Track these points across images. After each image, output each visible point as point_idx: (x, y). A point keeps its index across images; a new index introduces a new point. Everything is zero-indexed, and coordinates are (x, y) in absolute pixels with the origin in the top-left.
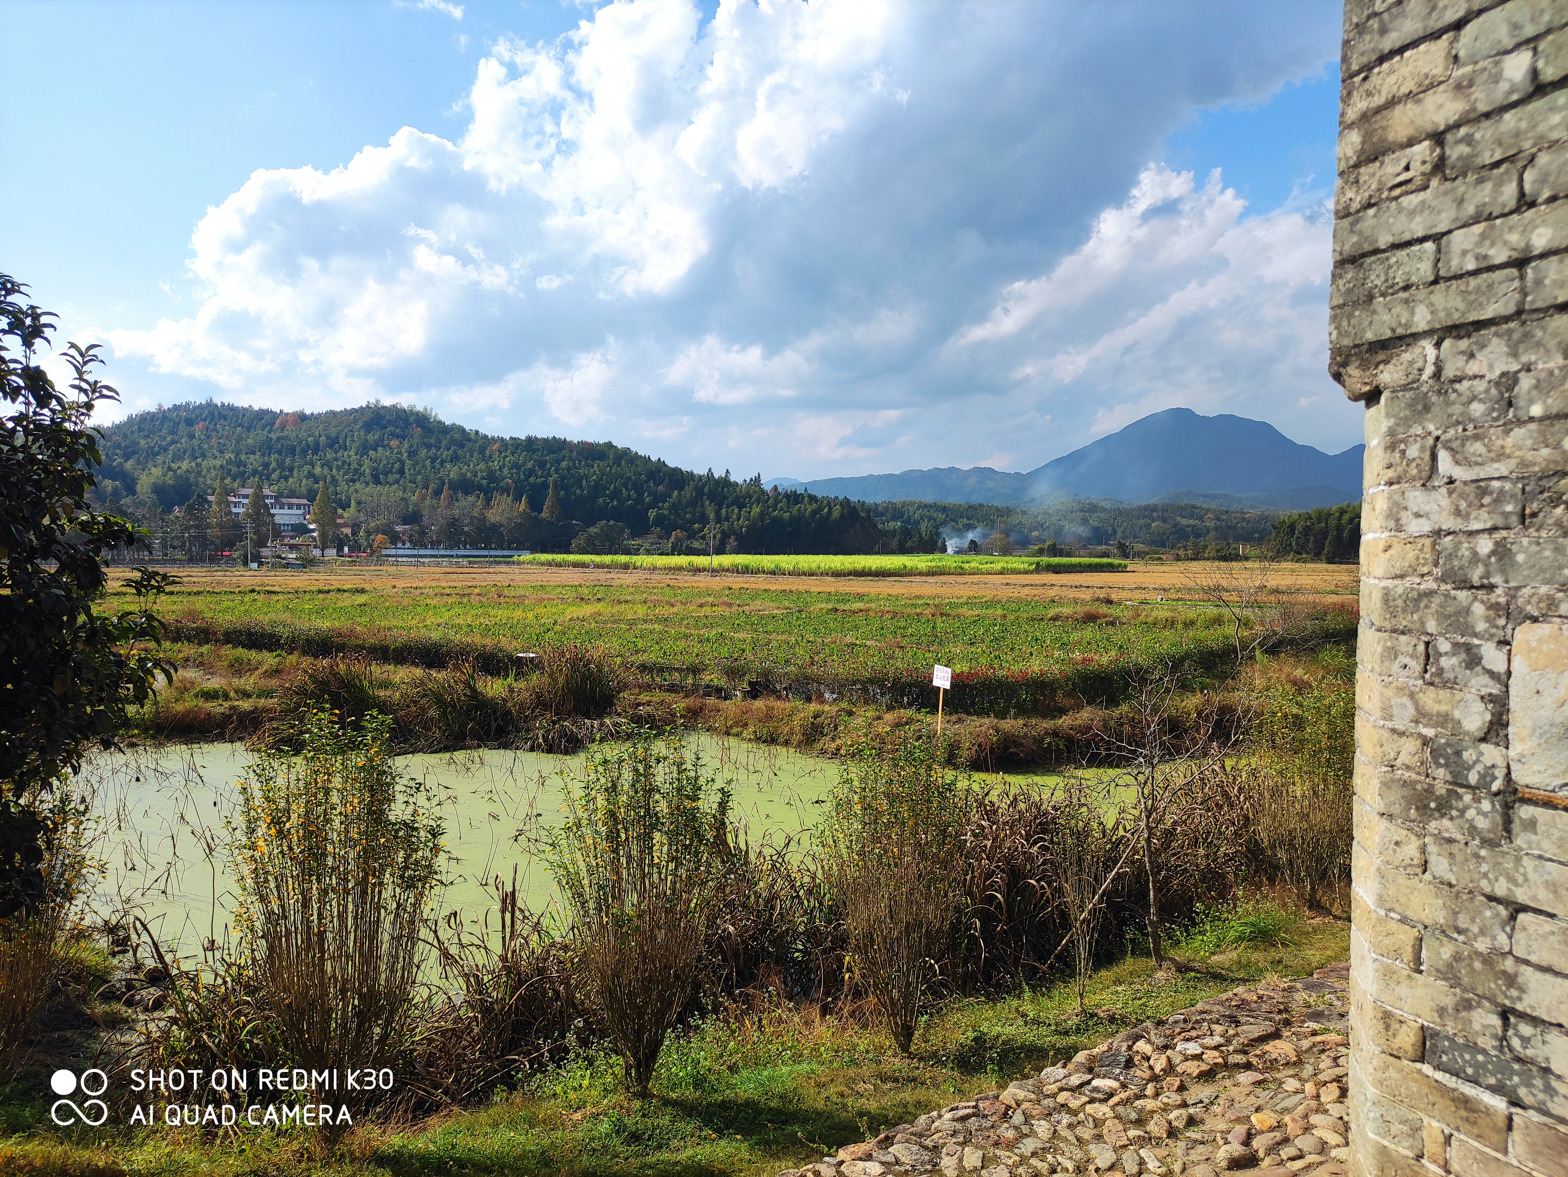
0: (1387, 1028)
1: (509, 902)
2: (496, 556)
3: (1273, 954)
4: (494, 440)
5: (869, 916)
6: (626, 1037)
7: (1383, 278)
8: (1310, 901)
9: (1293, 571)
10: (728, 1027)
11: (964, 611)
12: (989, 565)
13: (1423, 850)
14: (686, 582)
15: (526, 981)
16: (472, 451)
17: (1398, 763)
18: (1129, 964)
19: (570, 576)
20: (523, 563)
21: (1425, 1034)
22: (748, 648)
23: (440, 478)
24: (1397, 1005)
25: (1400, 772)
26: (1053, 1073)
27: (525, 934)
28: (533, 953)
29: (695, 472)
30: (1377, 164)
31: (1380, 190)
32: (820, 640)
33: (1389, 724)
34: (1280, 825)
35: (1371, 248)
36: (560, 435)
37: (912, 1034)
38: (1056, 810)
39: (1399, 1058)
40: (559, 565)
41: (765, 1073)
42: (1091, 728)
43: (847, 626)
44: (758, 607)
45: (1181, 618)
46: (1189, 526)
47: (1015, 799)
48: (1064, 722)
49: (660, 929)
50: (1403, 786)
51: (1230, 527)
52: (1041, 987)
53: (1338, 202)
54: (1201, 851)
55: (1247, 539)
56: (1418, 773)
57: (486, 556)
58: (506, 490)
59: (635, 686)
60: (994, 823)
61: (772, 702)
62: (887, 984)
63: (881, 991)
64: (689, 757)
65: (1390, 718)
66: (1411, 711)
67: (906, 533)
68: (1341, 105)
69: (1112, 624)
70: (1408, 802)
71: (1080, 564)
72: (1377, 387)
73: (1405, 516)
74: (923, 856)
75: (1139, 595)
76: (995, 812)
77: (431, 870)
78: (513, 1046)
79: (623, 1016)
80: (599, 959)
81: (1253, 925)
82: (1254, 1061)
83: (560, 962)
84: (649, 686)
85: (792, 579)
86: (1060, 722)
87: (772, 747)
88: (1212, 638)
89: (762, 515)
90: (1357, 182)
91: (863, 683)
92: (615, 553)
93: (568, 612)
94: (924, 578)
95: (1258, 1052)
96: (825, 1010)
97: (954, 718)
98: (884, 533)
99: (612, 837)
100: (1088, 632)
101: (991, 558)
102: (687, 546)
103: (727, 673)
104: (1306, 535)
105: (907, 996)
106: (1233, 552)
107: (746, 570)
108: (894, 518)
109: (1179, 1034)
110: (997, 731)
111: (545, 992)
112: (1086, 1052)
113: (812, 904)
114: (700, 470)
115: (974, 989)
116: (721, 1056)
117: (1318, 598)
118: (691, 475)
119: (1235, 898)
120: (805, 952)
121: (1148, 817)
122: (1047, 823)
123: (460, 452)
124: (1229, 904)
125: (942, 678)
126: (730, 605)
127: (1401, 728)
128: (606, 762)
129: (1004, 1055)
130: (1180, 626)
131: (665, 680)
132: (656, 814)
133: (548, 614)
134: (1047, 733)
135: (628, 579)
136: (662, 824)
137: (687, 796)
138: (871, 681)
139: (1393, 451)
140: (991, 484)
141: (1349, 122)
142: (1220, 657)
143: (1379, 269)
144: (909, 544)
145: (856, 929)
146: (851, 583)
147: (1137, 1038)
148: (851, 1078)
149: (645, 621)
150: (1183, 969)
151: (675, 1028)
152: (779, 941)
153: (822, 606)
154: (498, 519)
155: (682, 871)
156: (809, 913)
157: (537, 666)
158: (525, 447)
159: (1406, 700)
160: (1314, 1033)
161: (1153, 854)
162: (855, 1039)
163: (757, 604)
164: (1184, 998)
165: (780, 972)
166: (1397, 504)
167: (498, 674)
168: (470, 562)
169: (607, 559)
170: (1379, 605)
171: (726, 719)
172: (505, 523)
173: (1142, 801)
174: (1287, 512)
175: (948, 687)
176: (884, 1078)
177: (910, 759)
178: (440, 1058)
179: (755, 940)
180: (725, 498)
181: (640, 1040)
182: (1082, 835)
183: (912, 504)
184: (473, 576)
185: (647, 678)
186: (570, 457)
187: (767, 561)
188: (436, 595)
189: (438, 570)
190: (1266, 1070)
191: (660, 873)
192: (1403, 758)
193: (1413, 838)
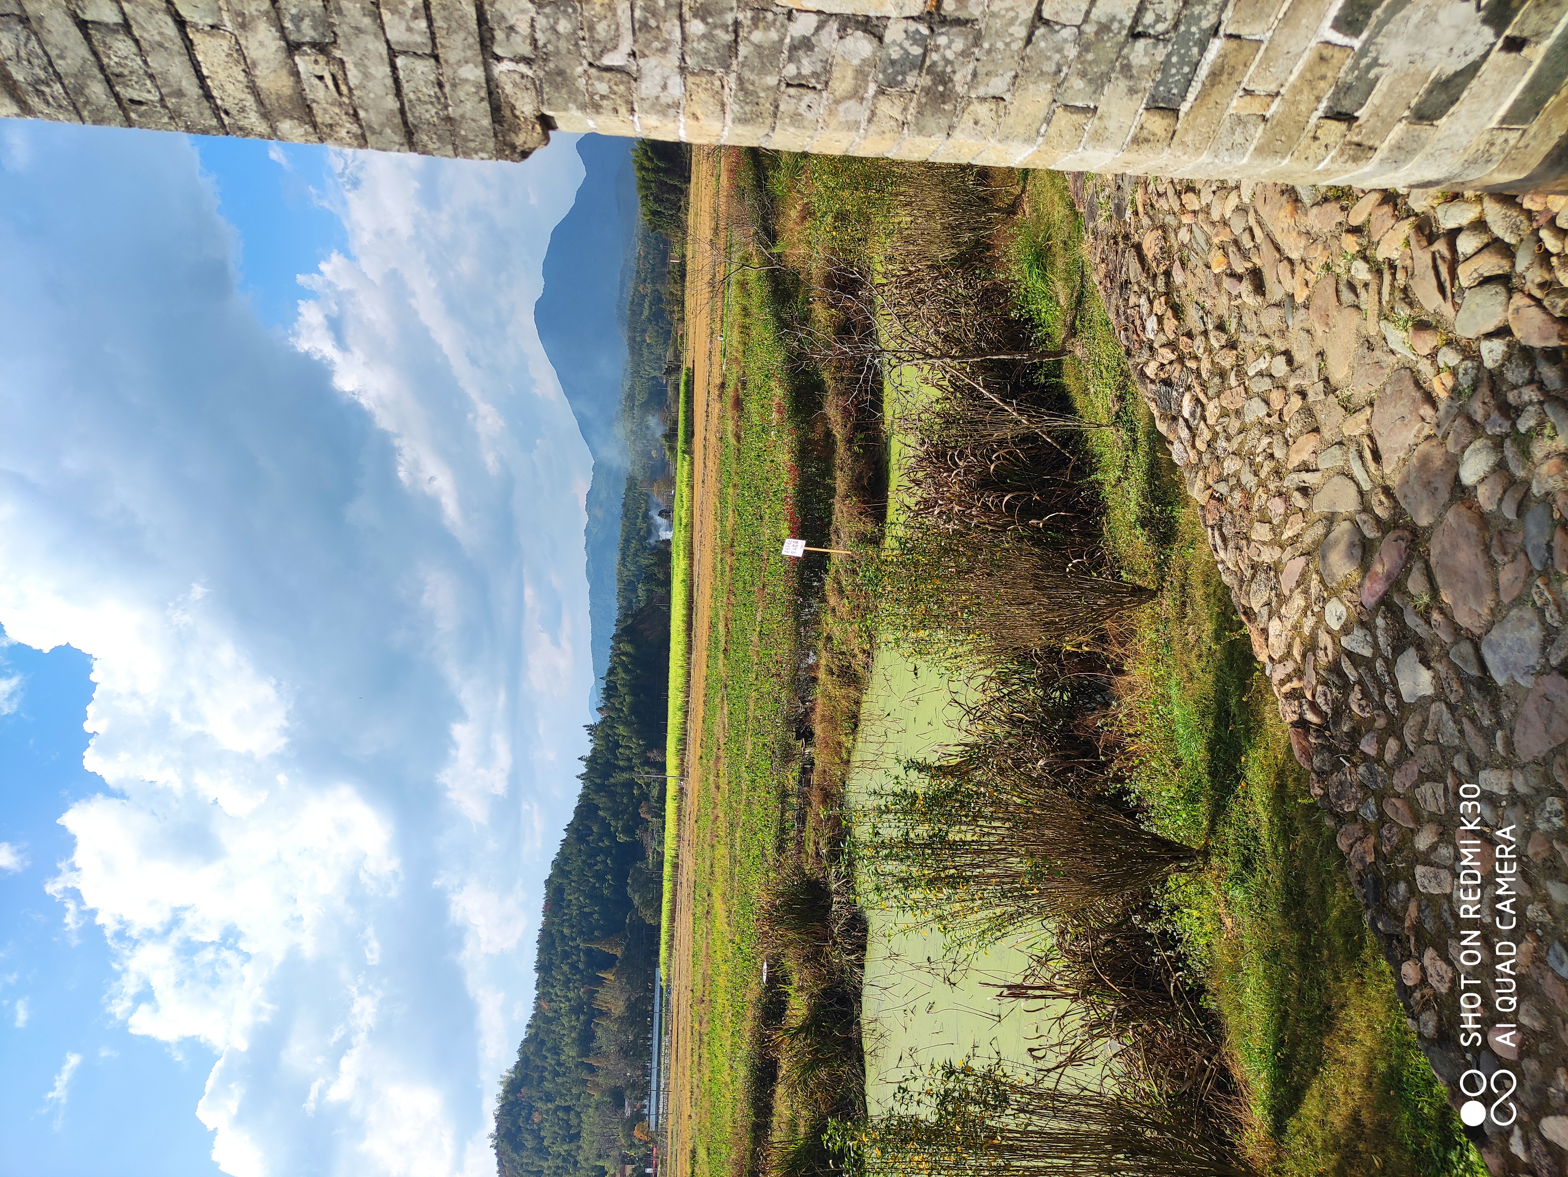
0: (1147, 141)
1: (1017, 991)
2: (661, 1004)
3: (1058, 249)
4: (538, 1007)
5: (1027, 625)
6: (1148, 872)
7: (430, 106)
8: (1008, 214)
9: (696, 214)
10: (1136, 767)
11: (729, 525)
12: (684, 499)
13: (982, 99)
14: (693, 803)
15: (1096, 974)
16: (549, 1032)
17: (900, 118)
18: (1068, 380)
19: (683, 926)
20: (668, 975)
21: (1153, 107)
22: (762, 740)
23: (576, 1066)
24: (1126, 131)
25: (909, 117)
26: (1178, 453)
27: (1050, 975)
28: (1069, 966)
29: (580, 792)
30: (314, 105)
31: (340, 105)
32: (756, 667)
33: (864, 124)
34: (938, 237)
35: (399, 116)
36: (536, 935)
37: (1140, 587)
38: (924, 442)
39: (1174, 132)
40: (672, 937)
41: (1181, 731)
42: (845, 408)
43: (741, 640)
44: (721, 730)
45: (739, 319)
46: (651, 308)
47: (913, 481)
48: (839, 433)
49: (1044, 835)
50: (922, 115)
51: (653, 271)
52: (1091, 463)
53: (350, 145)
54: (963, 310)
55: (664, 256)
56: (911, 100)
57: (661, 1016)
58: (592, 994)
59: (799, 858)
60: (936, 502)
61: (816, 717)
62: (1093, 610)
63: (1099, 616)
64: (873, 802)
65: (857, 123)
66: (852, 104)
67: (650, 578)
68: (252, 137)
69: (744, 383)
70: (937, 111)
71: (686, 412)
72: (537, 118)
73: (665, 99)
74: (970, 570)
75: (717, 358)
76: (926, 501)
77: (988, 1076)
78: (1160, 989)
79: (1129, 874)
80: (1075, 898)
81: (1031, 266)
82: (1162, 268)
83: (1077, 938)
84: (799, 843)
85: (693, 694)
86: (838, 436)
87: (862, 717)
88: (759, 291)
89: (626, 724)
90: (331, 126)
91: (799, 625)
92: (661, 877)
93: (721, 928)
94: (696, 563)
95: (1154, 264)
96: (1119, 671)
97: (834, 537)
98: (649, 600)
99: (953, 882)
100: (752, 407)
101: (677, 496)
102: (657, 802)
103: (787, 762)
104: (662, 201)
105: (1104, 590)
106: (677, 268)
107: (683, 741)
108: (635, 590)
109: (1138, 335)
110: (848, 496)
111: (1106, 954)
112: (1157, 422)
113: (1017, 681)
114: (578, 787)
115: (1095, 526)
116: (1165, 775)
117: (723, 193)
118: (583, 797)
119: (1006, 280)
120: (1062, 689)
121: (931, 357)
122: (937, 452)
123: (549, 1045)
124: (1012, 287)
125: (795, 548)
126: (718, 758)
127: (867, 113)
128: (878, 889)
129: (1157, 500)
130: (748, 321)
131: (793, 826)
132: (930, 837)
133: (722, 949)
134: (849, 449)
135: (688, 864)
136: (940, 830)
137: (913, 804)
138: (797, 617)
139: (601, 106)
140: (603, 495)
141: (269, 130)
142: (778, 284)
143: (420, 110)
144: (661, 576)
145: (1040, 639)
146: (698, 634)
147: (1142, 374)
148: (1183, 647)
149: (732, 846)
150: (1073, 332)
151: (1140, 821)
152: (1054, 712)
153: (721, 663)
154: (621, 1003)
155: (988, 811)
156: (1025, 684)
157: (777, 961)
158: (546, 973)
159: (841, 108)
160: (1136, 213)
161: (965, 353)
162: (1146, 642)
163: (718, 730)
164: (1100, 332)
165: (1083, 715)
166: (653, 106)
167: (784, 1003)
168: (666, 1033)
169: (667, 886)
170: (749, 128)
171: (833, 764)
172: (626, 995)
173: (915, 362)
174: (639, 217)
175: (804, 542)
176: (1182, 615)
177: (874, 581)
178: (1174, 1066)
179: (1051, 738)
180: (608, 762)
181: (1151, 858)
182: (948, 420)
183: (620, 573)
184: (680, 1030)
185: (791, 845)
186: (559, 924)
187: (674, 719)
188: (699, 1071)
189: (673, 1069)
190: (1170, 258)
191: (989, 834)
192: (896, 113)
193: (971, 108)
